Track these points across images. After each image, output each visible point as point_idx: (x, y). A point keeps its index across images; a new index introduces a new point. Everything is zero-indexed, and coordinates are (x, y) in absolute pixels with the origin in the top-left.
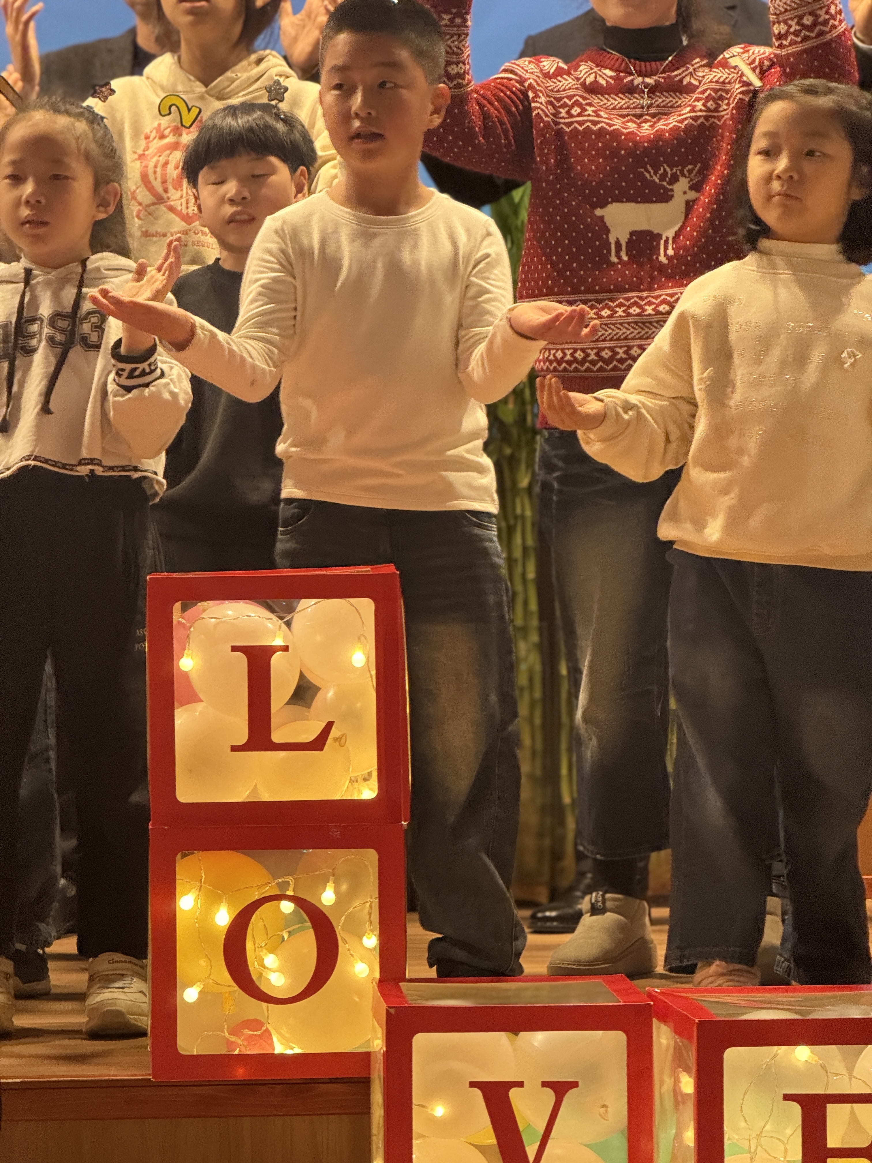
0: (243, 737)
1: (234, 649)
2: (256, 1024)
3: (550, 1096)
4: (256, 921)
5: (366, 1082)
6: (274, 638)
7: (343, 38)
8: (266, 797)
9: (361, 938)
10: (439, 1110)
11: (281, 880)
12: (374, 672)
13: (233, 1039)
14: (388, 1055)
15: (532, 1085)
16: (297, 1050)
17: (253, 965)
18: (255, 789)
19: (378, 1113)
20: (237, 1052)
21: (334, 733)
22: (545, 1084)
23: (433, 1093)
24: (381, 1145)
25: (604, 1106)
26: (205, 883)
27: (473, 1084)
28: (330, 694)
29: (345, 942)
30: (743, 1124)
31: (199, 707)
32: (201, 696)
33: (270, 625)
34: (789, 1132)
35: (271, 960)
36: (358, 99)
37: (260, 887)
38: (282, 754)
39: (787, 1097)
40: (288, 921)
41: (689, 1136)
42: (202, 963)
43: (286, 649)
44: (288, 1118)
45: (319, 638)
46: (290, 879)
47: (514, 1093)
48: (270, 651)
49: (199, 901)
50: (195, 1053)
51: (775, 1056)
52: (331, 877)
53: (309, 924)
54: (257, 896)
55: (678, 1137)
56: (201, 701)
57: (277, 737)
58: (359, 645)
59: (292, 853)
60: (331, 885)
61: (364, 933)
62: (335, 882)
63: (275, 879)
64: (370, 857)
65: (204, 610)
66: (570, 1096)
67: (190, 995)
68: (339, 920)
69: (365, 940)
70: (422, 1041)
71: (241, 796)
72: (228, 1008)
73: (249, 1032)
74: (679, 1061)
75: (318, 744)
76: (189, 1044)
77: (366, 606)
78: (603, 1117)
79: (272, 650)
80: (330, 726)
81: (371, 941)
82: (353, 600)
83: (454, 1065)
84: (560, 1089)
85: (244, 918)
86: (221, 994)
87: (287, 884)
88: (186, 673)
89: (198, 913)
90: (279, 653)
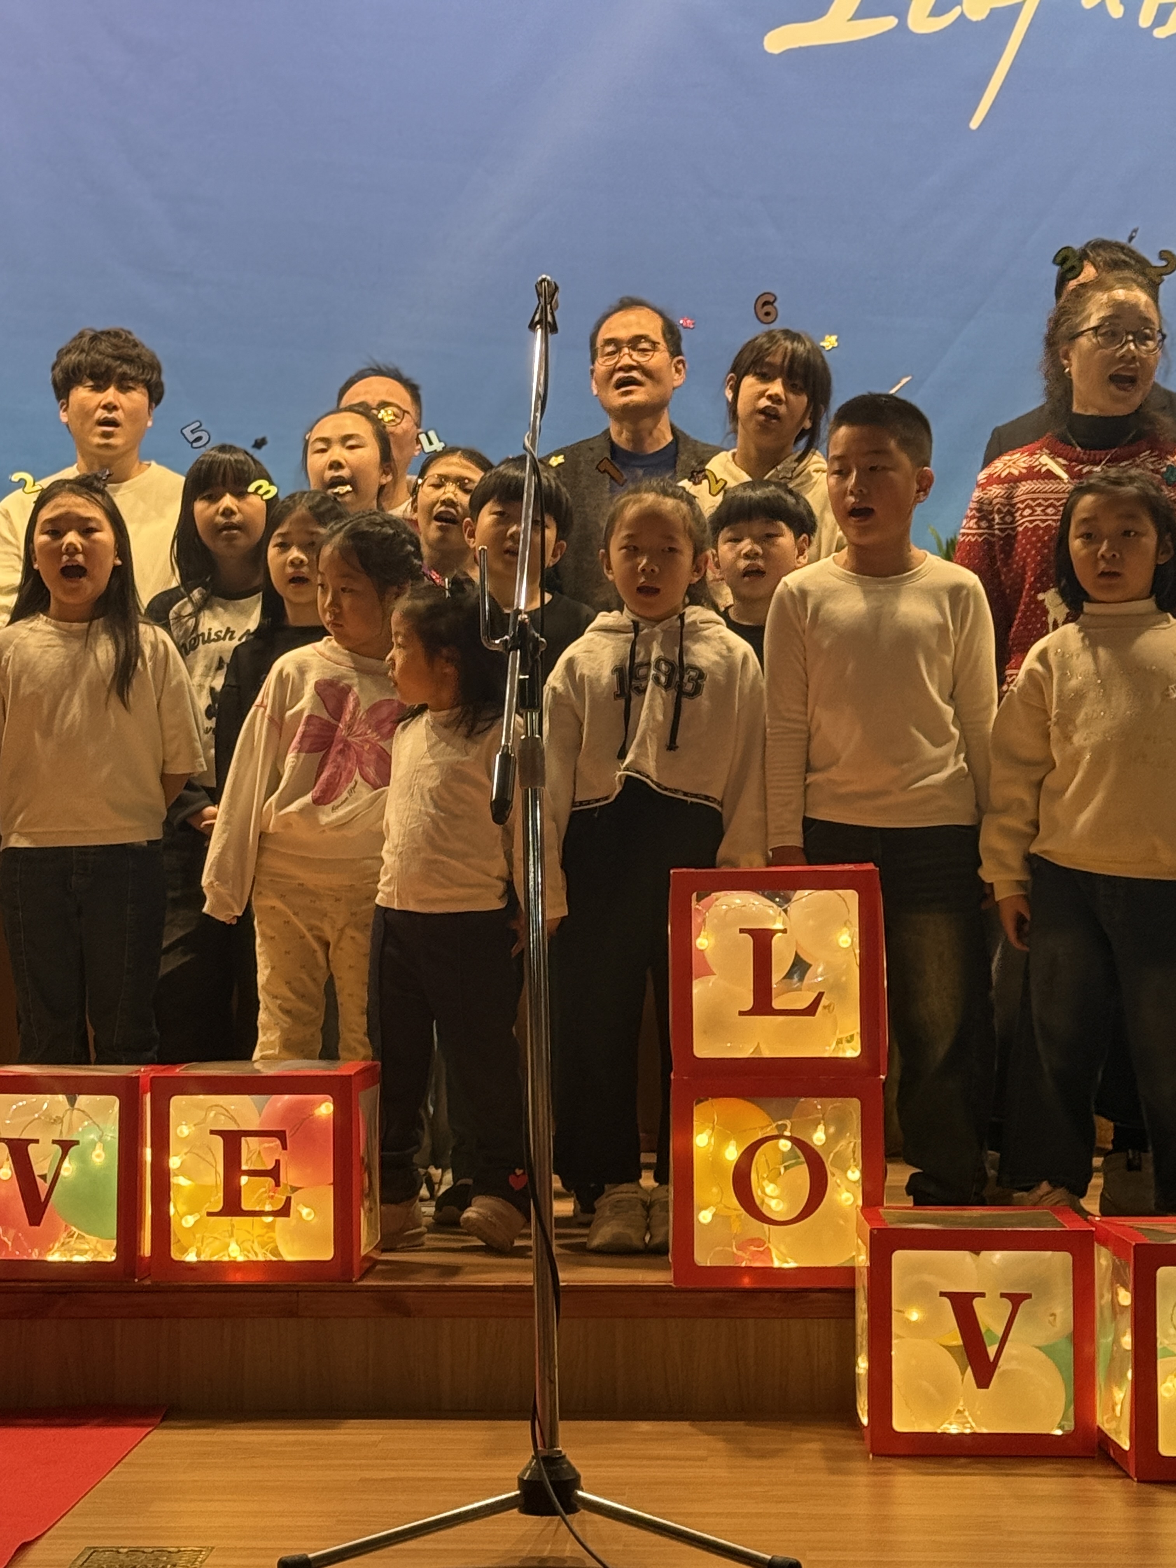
0: (749, 1005)
1: (742, 931)
2: (759, 1242)
3: (1008, 1305)
4: (760, 1156)
5: (851, 1292)
6: (774, 923)
7: (843, 431)
8: (767, 1054)
9: (846, 1172)
10: (914, 1315)
11: (780, 1123)
12: (857, 951)
13: (740, 1253)
14: (871, 1270)
15: (993, 1295)
16: (792, 1265)
17: (757, 1192)
18: (758, 1047)
19: (862, 1317)
20: (743, 1265)
21: (824, 1002)
22: (1003, 1295)
23: (909, 1300)
24: (865, 1343)
25: (1053, 1315)
26: (719, 1125)
27: (942, 1294)
28: (820, 970)
29: (833, 1175)
31: (712, 978)
32: (715, 970)
33: (771, 912)
35: (770, 1189)
36: (852, 479)
37: (762, 1128)
38: (781, 1018)
40: (785, 1157)
41: (1127, 1341)
42: (715, 1190)
43: (784, 931)
44: (784, 1320)
45: (811, 923)
46: (788, 1123)
47: (977, 1303)
48: (772, 933)
49: (713, 1139)
50: (709, 1264)
52: (822, 1122)
53: (803, 1159)
54: (760, 1136)
55: (1116, 1341)
56: (714, 974)
57: (777, 1004)
58: (845, 929)
59: (789, 1101)
60: (821, 1127)
61: (849, 1168)
62: (824, 1125)
63: (774, 1122)
64: (854, 1105)
65: (717, 899)
66: (1024, 1305)
67: (704, 1217)
68: (828, 1157)
69: (849, 1173)
70: (900, 1258)
71: (746, 1052)
72: (736, 1228)
73: (753, 1248)
74: (1117, 1278)
75: (811, 1010)
76: (703, 1257)
77: (851, 897)
78: (1052, 1324)
79: (773, 932)
80: (820, 995)
81: (855, 1174)
82: (840, 892)
83: (927, 1278)
84: (1016, 1300)
85: (749, 1153)
86: (730, 1217)
87: (785, 1126)
88: (702, 951)
89: (711, 1149)
90: (779, 935)
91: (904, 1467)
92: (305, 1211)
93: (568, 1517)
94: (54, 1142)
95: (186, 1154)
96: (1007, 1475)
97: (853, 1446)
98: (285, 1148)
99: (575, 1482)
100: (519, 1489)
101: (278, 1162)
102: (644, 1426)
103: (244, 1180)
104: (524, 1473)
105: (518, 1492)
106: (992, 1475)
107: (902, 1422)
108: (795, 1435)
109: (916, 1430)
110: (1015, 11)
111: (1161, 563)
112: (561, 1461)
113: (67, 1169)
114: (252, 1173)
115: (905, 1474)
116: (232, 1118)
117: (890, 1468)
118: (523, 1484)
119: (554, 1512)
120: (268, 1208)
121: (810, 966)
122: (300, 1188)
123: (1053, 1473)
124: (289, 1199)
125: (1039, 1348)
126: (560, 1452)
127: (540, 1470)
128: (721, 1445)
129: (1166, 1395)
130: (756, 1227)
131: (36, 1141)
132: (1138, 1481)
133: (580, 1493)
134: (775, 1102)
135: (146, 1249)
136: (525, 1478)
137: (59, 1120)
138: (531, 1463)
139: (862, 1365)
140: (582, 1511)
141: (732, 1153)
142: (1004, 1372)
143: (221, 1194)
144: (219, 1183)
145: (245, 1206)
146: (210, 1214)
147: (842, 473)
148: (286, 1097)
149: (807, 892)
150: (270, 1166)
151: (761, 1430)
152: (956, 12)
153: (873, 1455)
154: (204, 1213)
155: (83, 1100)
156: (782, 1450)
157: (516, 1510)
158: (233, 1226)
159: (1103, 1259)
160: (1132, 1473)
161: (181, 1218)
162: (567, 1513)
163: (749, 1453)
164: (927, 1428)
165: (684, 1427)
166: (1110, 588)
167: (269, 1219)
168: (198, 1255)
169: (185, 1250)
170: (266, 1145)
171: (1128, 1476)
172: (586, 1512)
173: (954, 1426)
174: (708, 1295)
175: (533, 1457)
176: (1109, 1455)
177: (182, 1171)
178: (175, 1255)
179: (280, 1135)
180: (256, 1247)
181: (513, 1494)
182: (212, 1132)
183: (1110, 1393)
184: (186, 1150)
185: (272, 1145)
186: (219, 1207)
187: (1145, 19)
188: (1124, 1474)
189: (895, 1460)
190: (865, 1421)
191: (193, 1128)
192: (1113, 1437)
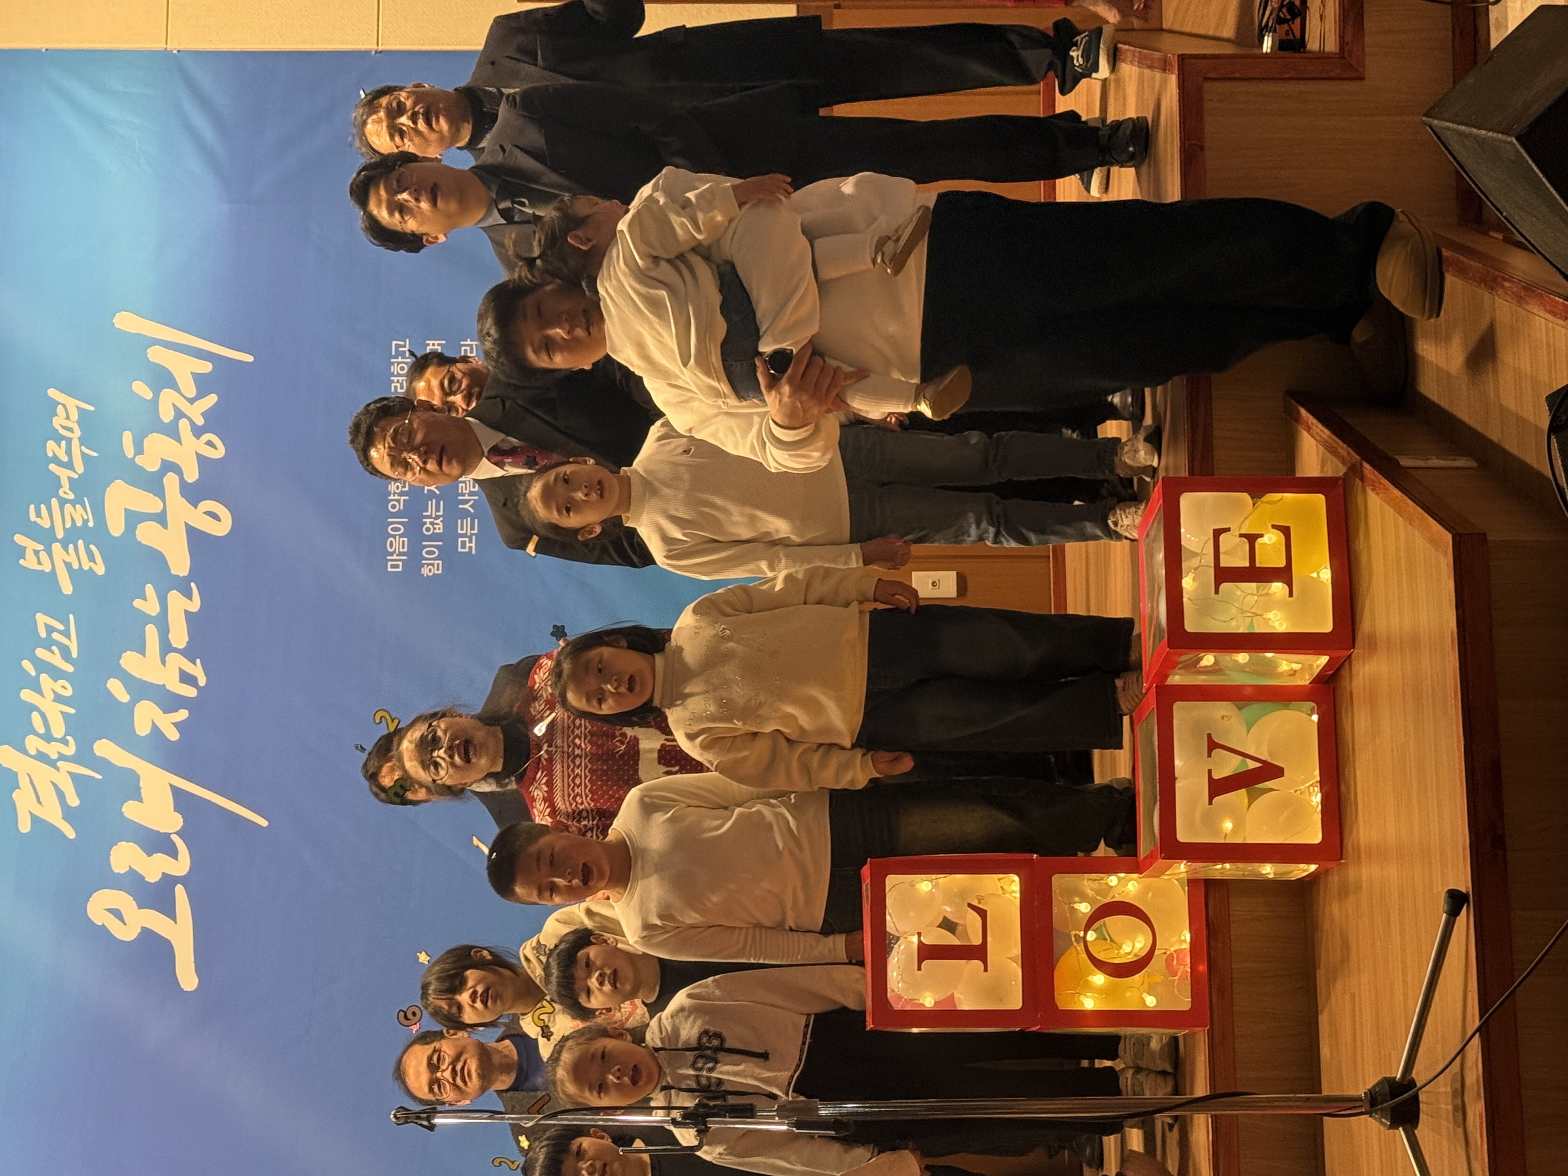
0: (977, 964)
1: (919, 969)
2: (1169, 959)
3: (1217, 752)
4: (1101, 956)
5: (1208, 880)
6: (912, 943)
7: (518, 890)
8: (1017, 951)
9: (1112, 887)
10: (1228, 825)
11: (1073, 939)
12: (934, 876)
13: (1179, 974)
15: (1210, 764)
16: (1187, 933)
17: (1130, 958)
18: (1013, 959)
20: (1189, 970)
21: (975, 902)
22: (1209, 755)
23: (1217, 830)
25: (1223, 717)
26: (1075, 989)
27: (1210, 803)
28: (948, 909)
29: (1114, 897)
30: (1234, 623)
31: (957, 995)
32: (950, 991)
33: (902, 947)
34: (1239, 593)
35: (1127, 948)
36: (559, 881)
37: (1078, 953)
38: (989, 939)
39: (1217, 592)
40: (1101, 937)
41: (1242, 658)
42: (1128, 994)
43: (919, 934)
44: (1232, 938)
45: (912, 914)
46: (1073, 933)
47: (1216, 776)
48: (921, 945)
49: (1088, 994)
50: (1190, 1000)
51: (1189, 599)
52: (1071, 905)
53: (1102, 921)
54: (1085, 956)
55: (1241, 668)
56: (953, 994)
57: (977, 941)
58: (917, 886)
59: (1055, 934)
60: (1076, 906)
61: (1107, 884)
62: (1075, 903)
63: (1072, 944)
64: (1058, 881)
65: (893, 991)
66: (1216, 739)
67: (1151, 1002)
68: (1100, 900)
69: (1112, 884)
70: (1182, 836)
71: (1017, 970)
72: (1159, 978)
73: (1175, 962)
74: (1193, 666)
75: (982, 913)
76: (1184, 1003)
77: (891, 880)
78: (1230, 718)
79: (920, 942)
80: (970, 906)
81: (1113, 880)
82: (887, 889)
83: (1198, 815)
84: (1212, 746)
85: (1100, 965)
86: (1149, 984)
87: (1075, 935)
88: (936, 1003)
89: (1096, 995)
90: (922, 939)
91: (1351, 833)
93: (1419, 1085)
96: (1354, 750)
97: (1334, 879)
99: (1389, 1082)
100: (1398, 1129)
102: (1325, 1051)
104: (1384, 1124)
105: (1401, 1129)
106: (1354, 761)
107: (1314, 836)
108: (1326, 926)
109: (1319, 825)
110: (177, 792)
111: (626, 645)
112: (1373, 1093)
115: (1358, 832)
117: (1353, 844)
118: (1394, 1125)
119: (1416, 1098)
121: (945, 918)
123: (1350, 714)
125: (1248, 732)
126: (1365, 1093)
127: (1382, 1110)
128: (1339, 985)
129: (1285, 626)
130: (1158, 962)
132: (1353, 647)
133: (1399, 1076)
134: (1058, 943)
136: (1389, 1123)
138: (1376, 1119)
139: (1268, 870)
140: (1414, 1075)
141: (1099, 979)
142: (1270, 755)
147: (553, 889)
149: (888, 918)
151: (1323, 953)
152: (175, 838)
153: (1341, 859)
156: (1341, 933)
157: (1416, 1131)
159: (1176, 679)
160: (1346, 653)
162: (1415, 1086)
163: (1345, 959)
164: (1317, 818)
165: (1324, 1019)
166: (643, 683)
171: (1350, 656)
172: (1414, 1072)
173: (1313, 799)
174: (1214, 1000)
175: (1371, 1116)
176: (1333, 675)
181: (1402, 1133)
183: (1281, 674)
187: (190, 692)
188: (1347, 662)
189: (1345, 841)
190: (1313, 868)
192: (1316, 672)
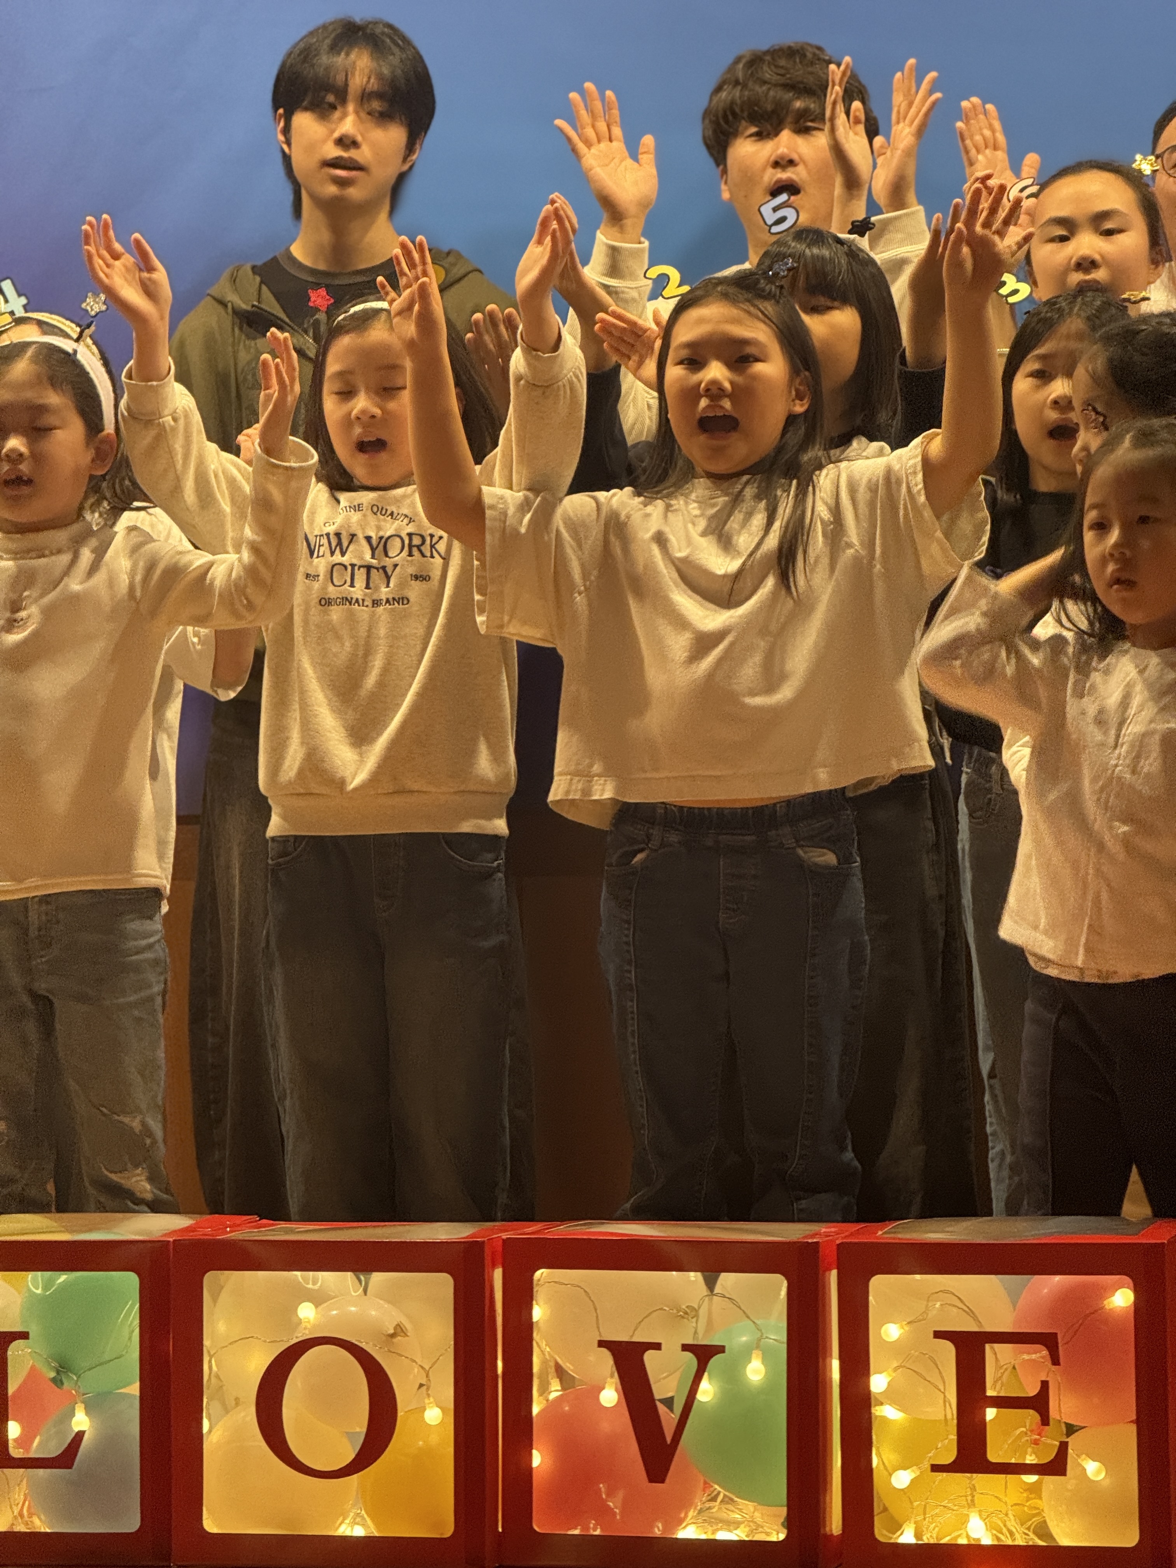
92: (1093, 1469)
94: (686, 1348)
95: (895, 1369)
98: (1055, 1361)
101: (1045, 1385)
103: (991, 1413)
113: (704, 1392)
114: (1001, 1402)
116: (971, 1313)
120: (1030, 1459)
122: (1085, 1427)
124: (1063, 1448)
131: (657, 1346)
135: (835, 1523)
137: (691, 1313)
143: (954, 1437)
144: (949, 1416)
145: (993, 1456)
146: (936, 1468)
148: (1057, 1278)
150: (1032, 1391)
154: (927, 1466)
155: (728, 1280)
158: (973, 1488)
161: (891, 1475)
167: (1032, 1479)
168: (918, 1535)
169: (896, 1526)
170: (1026, 1357)
177: (892, 1396)
178: (881, 1534)
179: (1048, 1341)
180: (1012, 1524)
182: (938, 1335)
184: (895, 1364)
185: (1034, 1356)
186: (949, 1456)
191: (907, 1328)
